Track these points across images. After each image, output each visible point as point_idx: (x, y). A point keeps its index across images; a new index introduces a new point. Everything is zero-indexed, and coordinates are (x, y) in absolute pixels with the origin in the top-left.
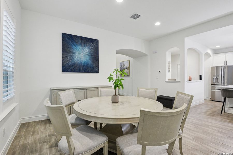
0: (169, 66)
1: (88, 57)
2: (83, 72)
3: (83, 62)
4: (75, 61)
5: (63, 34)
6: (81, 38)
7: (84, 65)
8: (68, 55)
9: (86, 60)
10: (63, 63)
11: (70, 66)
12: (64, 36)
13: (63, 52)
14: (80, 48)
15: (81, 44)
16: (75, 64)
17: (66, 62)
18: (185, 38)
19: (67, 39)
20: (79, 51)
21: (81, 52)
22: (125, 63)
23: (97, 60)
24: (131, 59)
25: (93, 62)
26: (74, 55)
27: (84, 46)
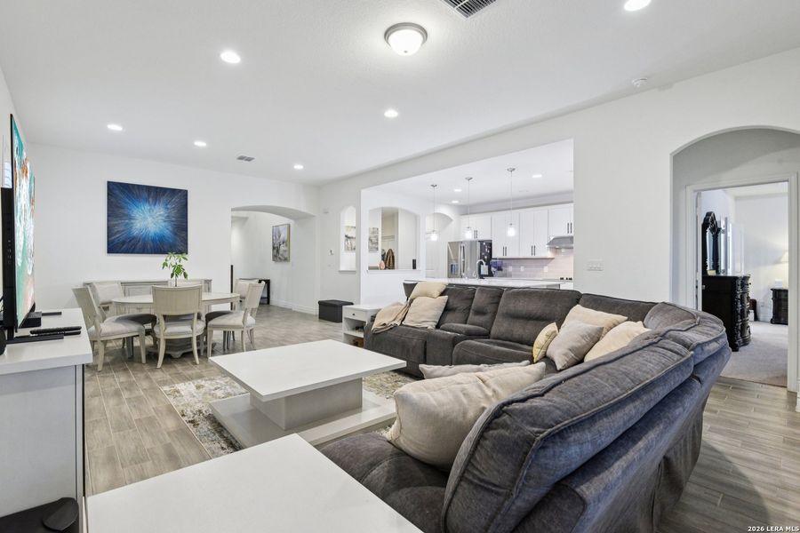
0: (374, 240)
1: (163, 224)
2: (152, 253)
3: (152, 234)
4: (135, 233)
5: (109, 182)
6: (149, 189)
7: (153, 240)
8: (120, 222)
9: (158, 231)
10: (109, 236)
11: (124, 243)
12: (111, 187)
13: (108, 216)
14: (146, 207)
15: (147, 200)
16: (134, 238)
17: (116, 234)
18: (363, 191)
19: (117, 192)
20: (143, 213)
21: (147, 214)
22: (281, 228)
23: (185, 229)
24: (291, 222)
25: (176, 234)
26: (132, 221)
27: (155, 205)
